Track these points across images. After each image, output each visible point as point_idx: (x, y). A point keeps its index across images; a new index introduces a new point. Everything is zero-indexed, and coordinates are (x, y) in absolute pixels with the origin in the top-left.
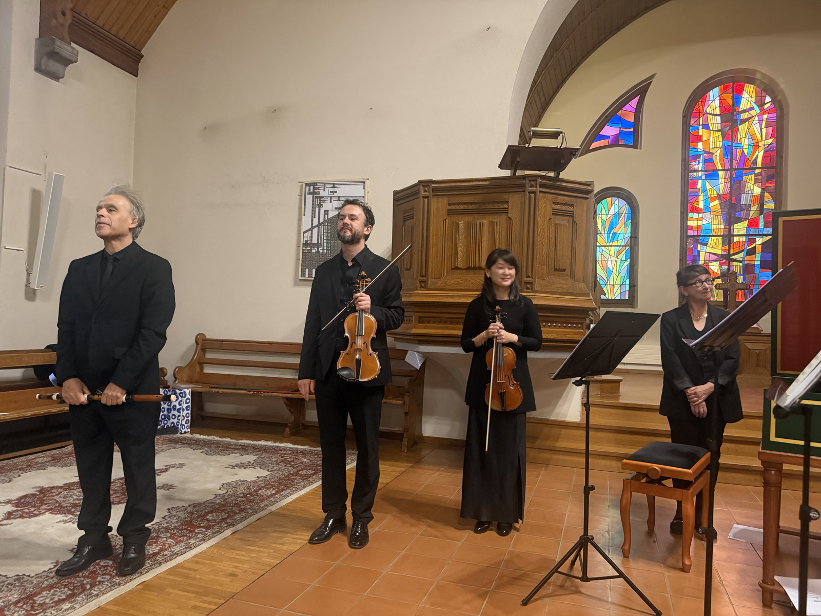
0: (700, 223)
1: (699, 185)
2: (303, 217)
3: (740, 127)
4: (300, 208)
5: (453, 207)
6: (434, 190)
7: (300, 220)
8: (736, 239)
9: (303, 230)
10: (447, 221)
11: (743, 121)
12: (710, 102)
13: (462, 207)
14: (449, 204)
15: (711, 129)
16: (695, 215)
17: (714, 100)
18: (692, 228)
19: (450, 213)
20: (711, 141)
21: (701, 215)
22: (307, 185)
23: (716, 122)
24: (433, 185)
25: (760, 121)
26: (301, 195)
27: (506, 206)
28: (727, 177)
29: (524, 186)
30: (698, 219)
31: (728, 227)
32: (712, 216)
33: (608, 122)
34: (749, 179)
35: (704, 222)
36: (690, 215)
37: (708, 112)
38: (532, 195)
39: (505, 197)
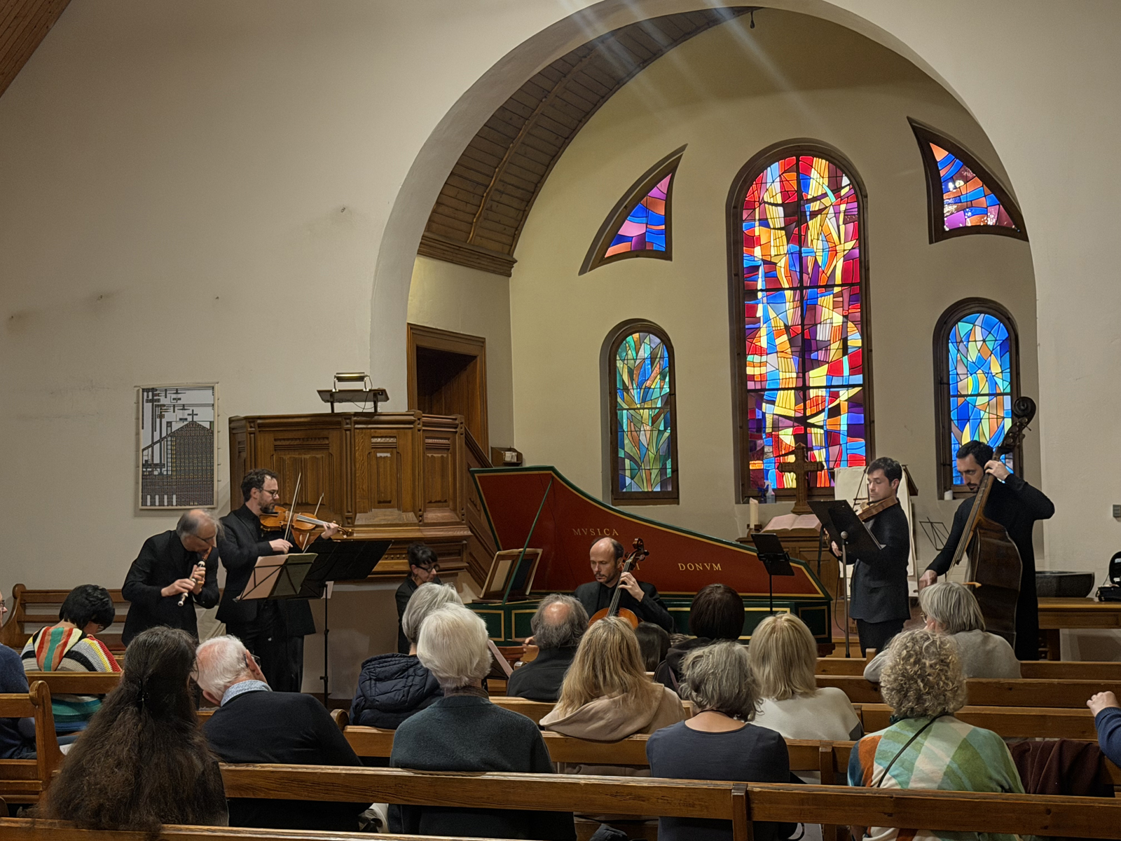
0: (763, 370)
1: (760, 313)
2: (141, 431)
3: (810, 223)
4: (138, 419)
5: (278, 443)
6: (260, 426)
7: (138, 434)
8: (813, 393)
9: (142, 447)
10: (274, 456)
11: (814, 214)
12: (768, 185)
13: (287, 443)
14: (275, 440)
15: (772, 227)
16: (757, 359)
17: (773, 182)
18: (752, 378)
19: (276, 448)
20: (772, 244)
21: (764, 358)
22: (143, 390)
23: (777, 215)
24: (259, 421)
25: (837, 214)
26: (138, 403)
27: (327, 442)
28: (796, 299)
29: (339, 423)
30: (761, 364)
31: (801, 375)
32: (779, 359)
33: (628, 215)
34: (826, 301)
35: (770, 368)
36: (750, 358)
37: (766, 200)
38: (348, 432)
39: (325, 433)
